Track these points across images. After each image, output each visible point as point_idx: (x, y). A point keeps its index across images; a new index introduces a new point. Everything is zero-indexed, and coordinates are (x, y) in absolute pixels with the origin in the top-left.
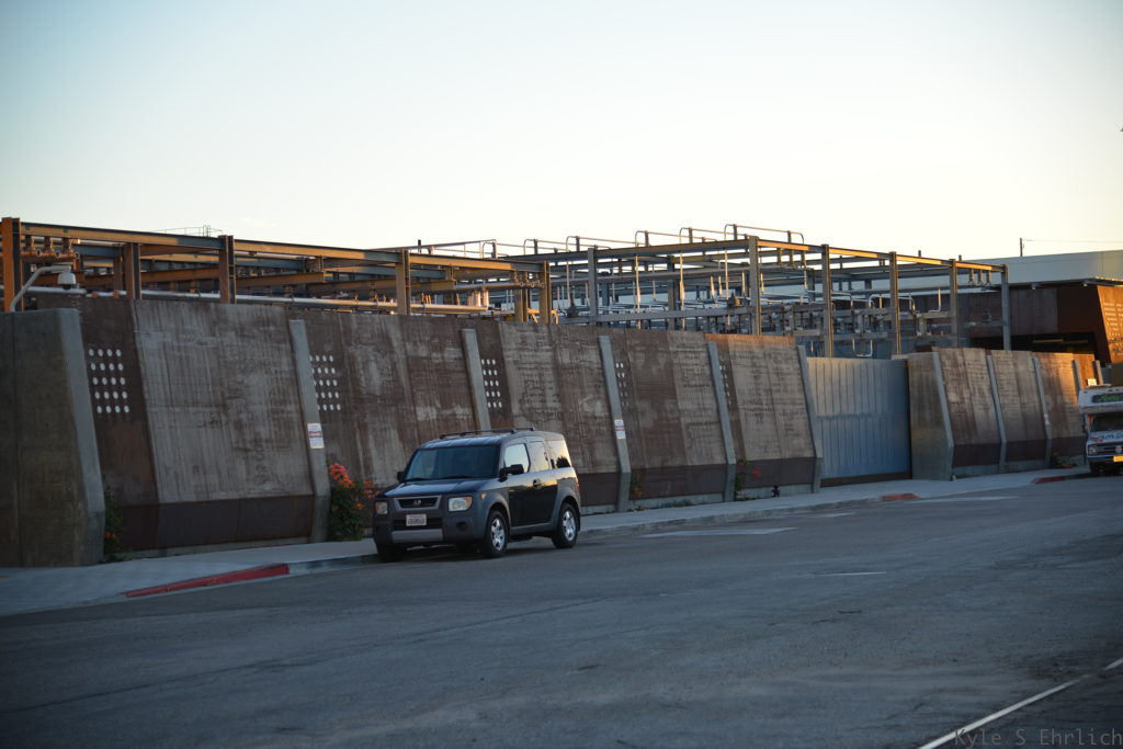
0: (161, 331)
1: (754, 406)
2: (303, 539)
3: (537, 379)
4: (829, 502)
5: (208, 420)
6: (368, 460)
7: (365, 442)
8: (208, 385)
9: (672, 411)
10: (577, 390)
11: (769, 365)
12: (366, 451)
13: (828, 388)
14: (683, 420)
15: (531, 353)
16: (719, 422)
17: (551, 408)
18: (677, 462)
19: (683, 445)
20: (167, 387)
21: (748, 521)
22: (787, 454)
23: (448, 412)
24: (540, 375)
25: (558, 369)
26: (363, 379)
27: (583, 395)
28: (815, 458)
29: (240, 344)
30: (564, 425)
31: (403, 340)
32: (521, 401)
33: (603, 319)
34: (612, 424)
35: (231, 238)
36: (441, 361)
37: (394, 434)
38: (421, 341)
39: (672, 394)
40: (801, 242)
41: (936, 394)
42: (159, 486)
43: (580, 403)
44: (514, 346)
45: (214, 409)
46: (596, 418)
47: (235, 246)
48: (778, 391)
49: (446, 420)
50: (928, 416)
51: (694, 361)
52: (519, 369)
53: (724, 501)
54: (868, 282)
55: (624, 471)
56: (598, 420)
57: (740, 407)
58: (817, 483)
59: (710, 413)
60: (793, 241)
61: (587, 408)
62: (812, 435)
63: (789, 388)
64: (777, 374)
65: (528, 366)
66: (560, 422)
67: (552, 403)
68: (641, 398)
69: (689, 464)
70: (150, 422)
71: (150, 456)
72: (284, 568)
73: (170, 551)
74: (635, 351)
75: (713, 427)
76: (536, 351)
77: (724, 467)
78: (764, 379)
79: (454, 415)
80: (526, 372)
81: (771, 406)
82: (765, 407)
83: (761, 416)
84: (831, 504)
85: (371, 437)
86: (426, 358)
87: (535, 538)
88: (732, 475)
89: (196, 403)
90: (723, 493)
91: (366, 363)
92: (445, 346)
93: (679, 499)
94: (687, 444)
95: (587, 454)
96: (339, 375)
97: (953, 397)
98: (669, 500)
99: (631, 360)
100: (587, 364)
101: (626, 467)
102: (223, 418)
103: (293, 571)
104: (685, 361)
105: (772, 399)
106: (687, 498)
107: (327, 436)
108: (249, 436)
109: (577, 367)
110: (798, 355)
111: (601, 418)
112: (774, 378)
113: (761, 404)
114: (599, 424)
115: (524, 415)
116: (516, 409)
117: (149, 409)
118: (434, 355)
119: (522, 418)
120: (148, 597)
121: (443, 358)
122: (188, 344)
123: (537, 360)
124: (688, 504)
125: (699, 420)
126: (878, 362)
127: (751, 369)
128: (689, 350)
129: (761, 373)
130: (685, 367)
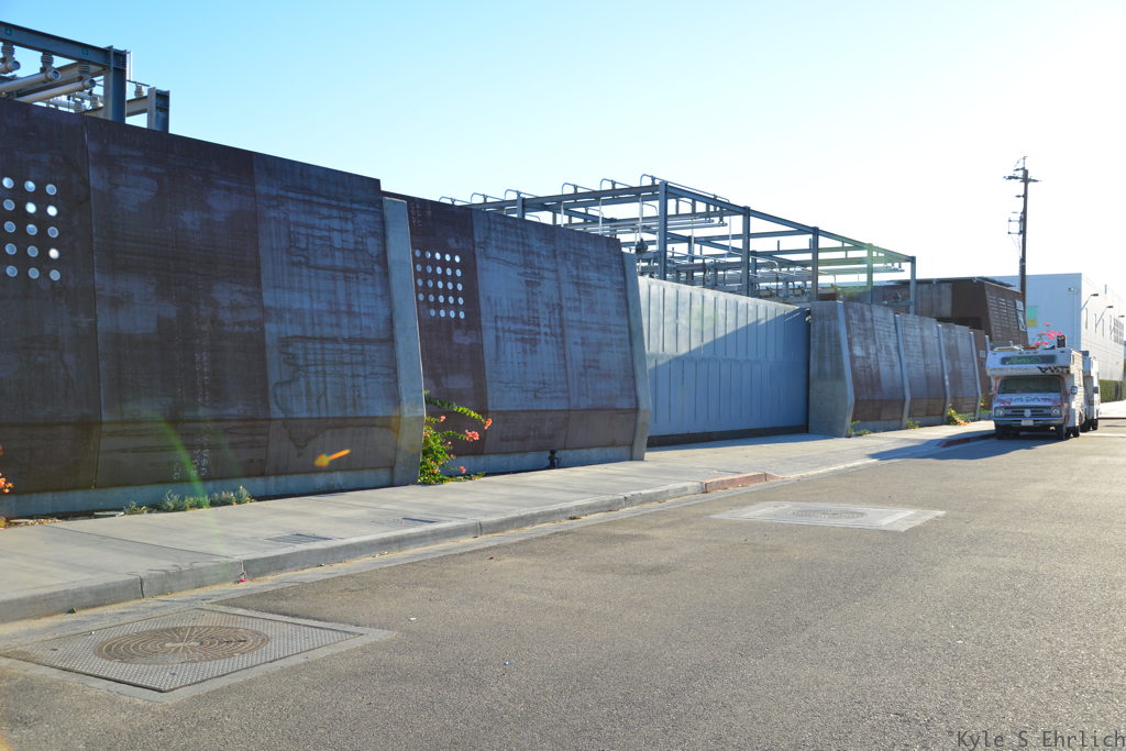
1: (519, 326)
9: (236, 309)
14: (271, 328)
16: (390, 341)
19: (265, 377)
28: (636, 410)
39: (248, 272)
41: (838, 345)
48: (577, 309)
50: (828, 367)
57: (486, 321)
59: (365, 321)
63: (598, 307)
64: (577, 284)
68: (122, 269)
69: (277, 414)
74: (117, 169)
75: (366, 347)
78: (547, 289)
81: (558, 330)
82: (543, 330)
83: (534, 342)
94: (273, 377)
97: (858, 351)
99: (95, 182)
104: (303, 218)
105: (561, 319)
112: (569, 290)
113: (539, 325)
125: (327, 332)
127: (522, 270)
128: (324, 201)
129: (543, 278)
130: (302, 230)
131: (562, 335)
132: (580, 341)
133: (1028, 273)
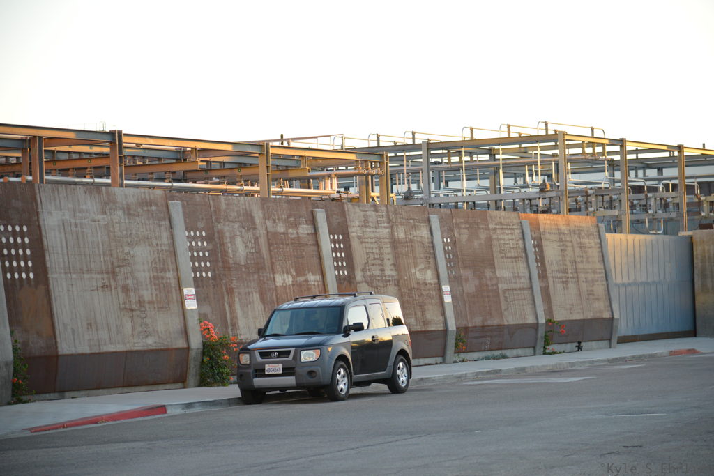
0: (61, 210)
1: (561, 275)
2: (180, 385)
3: (377, 251)
4: (624, 356)
5: (100, 284)
6: (234, 318)
7: (231, 304)
8: (100, 255)
9: (491, 279)
10: (411, 261)
11: (574, 240)
12: (233, 312)
13: (625, 260)
14: (500, 286)
15: (372, 229)
16: (531, 288)
17: (389, 276)
18: (496, 322)
19: (501, 307)
20: (66, 257)
21: (554, 371)
22: (589, 315)
23: (302, 279)
24: (380, 248)
25: (395, 243)
26: (230, 251)
27: (416, 265)
28: (612, 319)
29: (127, 221)
30: (400, 290)
31: (264, 218)
32: (363, 270)
33: (435, 201)
34: (440, 289)
35: (120, 132)
36: (296, 236)
37: (256, 297)
38: (278, 219)
39: (492, 264)
40: (603, 137)
42: (58, 340)
43: (413, 271)
44: (358, 224)
45: (105, 276)
46: (426, 284)
47: (124, 139)
48: (582, 262)
49: (300, 285)
50: (709, 284)
51: (510, 237)
52: (362, 242)
53: (535, 355)
54: (660, 170)
55: (450, 329)
56: (428, 286)
57: (549, 275)
58: (615, 340)
59: (523, 280)
60: (595, 136)
61: (419, 276)
62: (610, 299)
63: (590, 260)
64: (581, 247)
65: (369, 240)
66: (396, 288)
67: (390, 272)
68: (465, 267)
69: (506, 323)
70: (51, 287)
71: (51, 315)
72: (162, 409)
73: (67, 394)
74: (460, 228)
75: (526, 292)
76: (376, 228)
77: (535, 326)
78: (569, 251)
79: (307, 281)
80: (367, 245)
81: (575, 275)
82: (571, 275)
83: (567, 283)
84: (625, 358)
85: (237, 299)
86: (283, 233)
87: (373, 385)
88: (541, 333)
89: (90, 271)
90: (534, 348)
91: (233, 238)
92: (300, 224)
93: (497, 353)
94: (503, 308)
95: (419, 315)
96: (210, 247)
98: (489, 354)
99: (457, 235)
100: (419, 239)
101: (452, 326)
102: (113, 283)
103: (170, 411)
104: (502, 237)
105: (576, 269)
106: (504, 352)
107: (200, 298)
108: (134, 299)
109: (411, 241)
110: (599, 231)
111: (431, 284)
112: (578, 251)
113: (568, 273)
114: (429, 289)
115: (366, 282)
116: (359, 276)
117: (49, 275)
118: (290, 231)
119: (364, 284)
120: (47, 432)
121: (297, 233)
122: (84, 221)
123: (377, 235)
124: (504, 357)
125: (514, 286)
126: (667, 238)
127: (558, 244)
128: (505, 227)
129: (567, 247)
130: (502, 242)
131: (578, 277)
132: (584, 280)
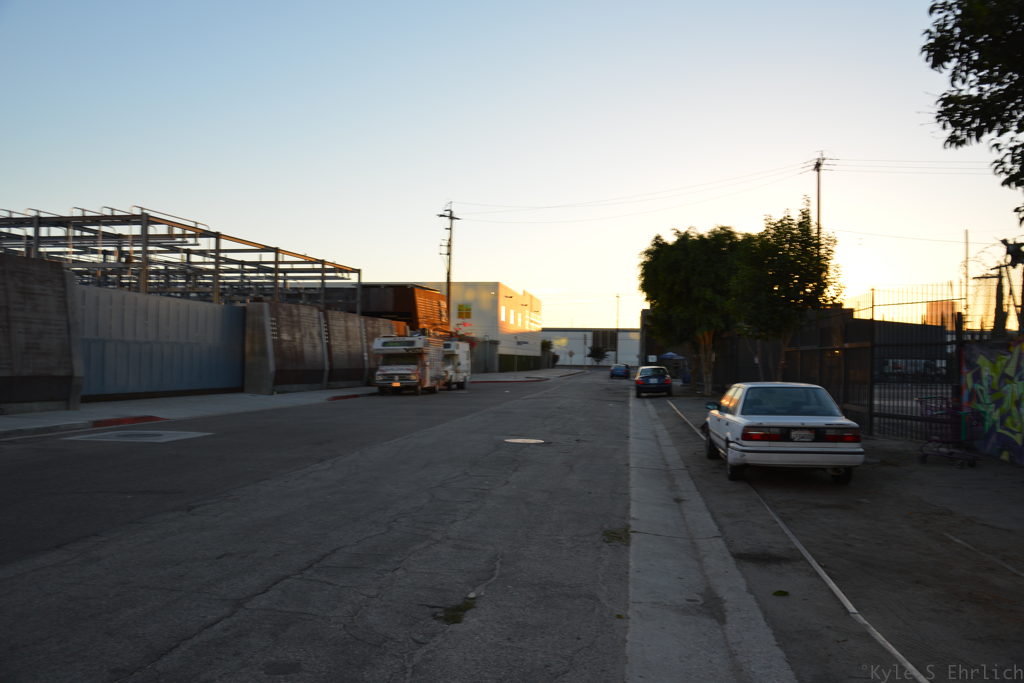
28: (69, 378)
48: (22, 309)
50: (257, 348)
58: (76, 399)
62: (70, 355)
63: (40, 309)
64: (23, 293)
105: (8, 317)
110: (64, 279)
112: (15, 296)
131: (8, 327)
132: (23, 331)
133: (453, 280)
